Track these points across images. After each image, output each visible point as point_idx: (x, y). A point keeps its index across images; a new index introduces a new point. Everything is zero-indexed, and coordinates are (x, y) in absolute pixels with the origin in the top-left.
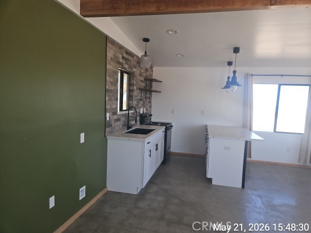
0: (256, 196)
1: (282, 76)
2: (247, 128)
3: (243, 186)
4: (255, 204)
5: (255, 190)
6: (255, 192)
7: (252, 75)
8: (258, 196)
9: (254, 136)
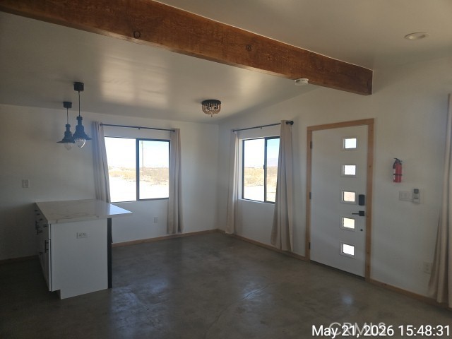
0: (129, 293)
1: (139, 128)
2: (102, 199)
3: (110, 285)
4: (131, 303)
5: (127, 285)
6: (127, 288)
7: (101, 125)
8: (132, 292)
9: (114, 210)
